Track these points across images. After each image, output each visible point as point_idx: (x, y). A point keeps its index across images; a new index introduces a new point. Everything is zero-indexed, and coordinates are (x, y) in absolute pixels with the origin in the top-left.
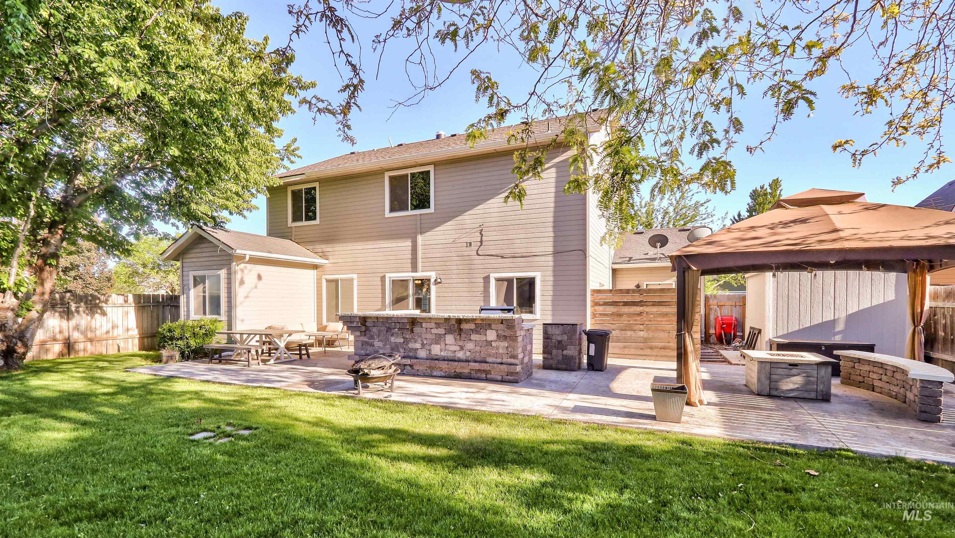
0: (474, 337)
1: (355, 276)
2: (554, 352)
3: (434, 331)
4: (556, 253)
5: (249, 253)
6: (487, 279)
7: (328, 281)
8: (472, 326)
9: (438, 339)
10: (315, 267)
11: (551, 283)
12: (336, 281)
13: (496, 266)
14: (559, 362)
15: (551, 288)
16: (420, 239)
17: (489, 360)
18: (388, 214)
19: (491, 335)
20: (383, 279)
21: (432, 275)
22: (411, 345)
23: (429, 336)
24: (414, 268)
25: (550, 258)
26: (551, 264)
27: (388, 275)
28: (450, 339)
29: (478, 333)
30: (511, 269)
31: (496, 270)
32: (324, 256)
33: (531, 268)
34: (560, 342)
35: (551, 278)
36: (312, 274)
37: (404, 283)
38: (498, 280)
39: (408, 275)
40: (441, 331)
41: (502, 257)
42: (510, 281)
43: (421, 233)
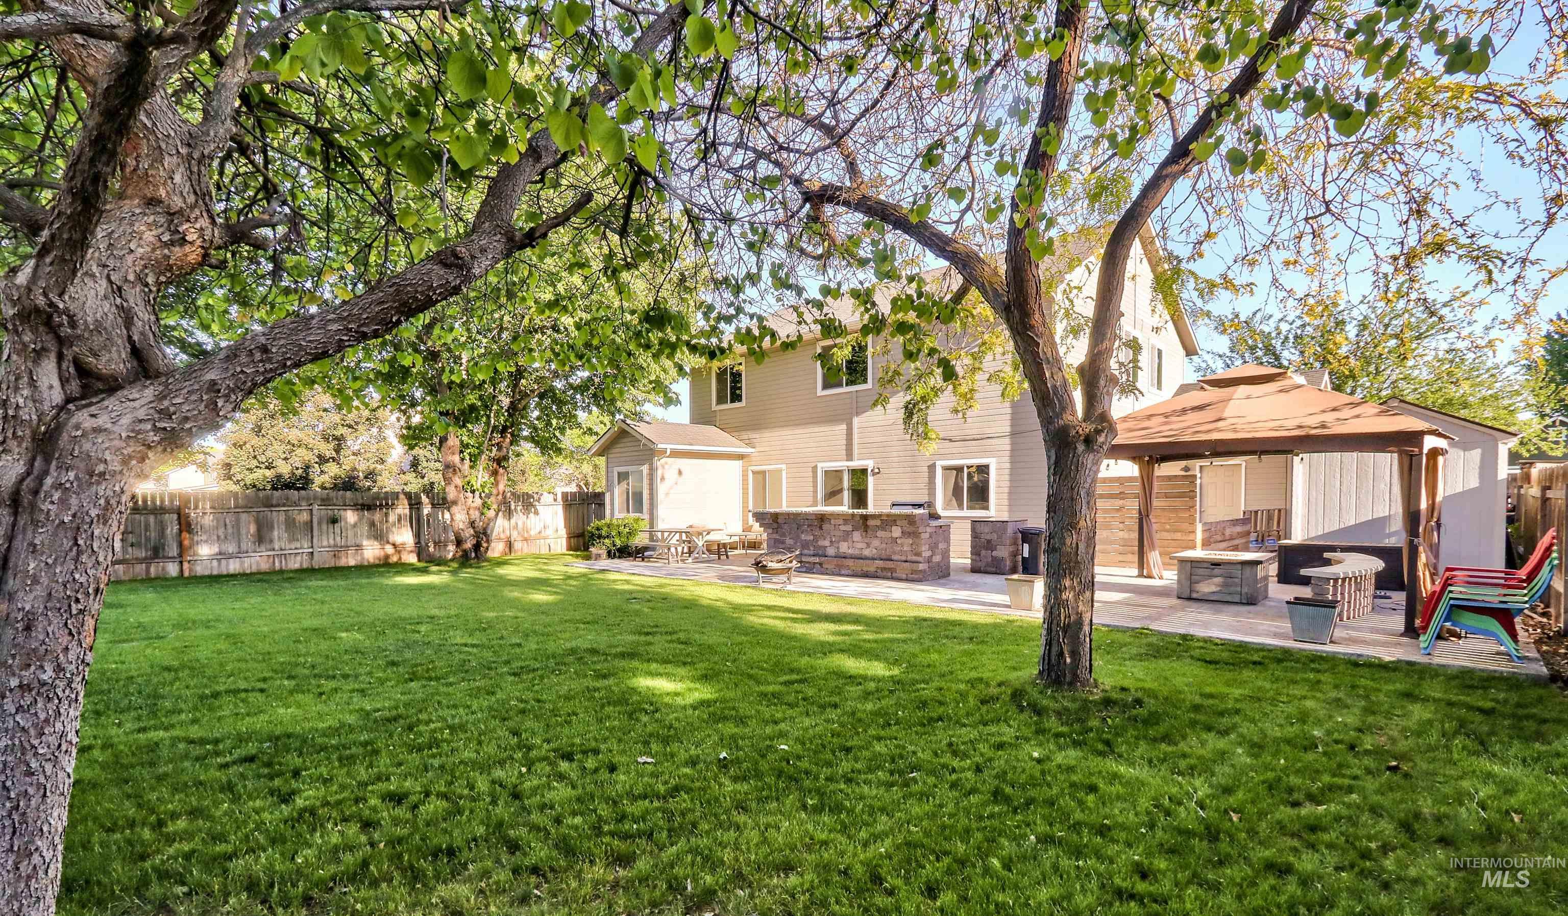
0: (880, 533)
1: (784, 466)
2: (983, 552)
3: (843, 528)
4: (1014, 434)
5: (669, 447)
6: (932, 468)
7: (754, 473)
8: (878, 523)
9: (846, 536)
10: (741, 457)
11: (1007, 471)
12: (763, 473)
13: (943, 451)
14: (987, 565)
15: (1007, 477)
16: (856, 421)
17: (894, 557)
18: (820, 392)
20: (815, 468)
21: (870, 464)
22: (821, 543)
23: (838, 533)
24: (849, 457)
25: (1007, 440)
26: (1008, 447)
27: (820, 465)
28: (857, 536)
29: (884, 529)
30: (962, 455)
31: (943, 456)
32: (750, 444)
33: (985, 453)
34: (989, 541)
35: (1008, 465)
36: (737, 465)
37: (838, 473)
38: (946, 469)
39: (843, 465)
40: (849, 528)
41: (951, 440)
42: (959, 469)
43: (858, 414)
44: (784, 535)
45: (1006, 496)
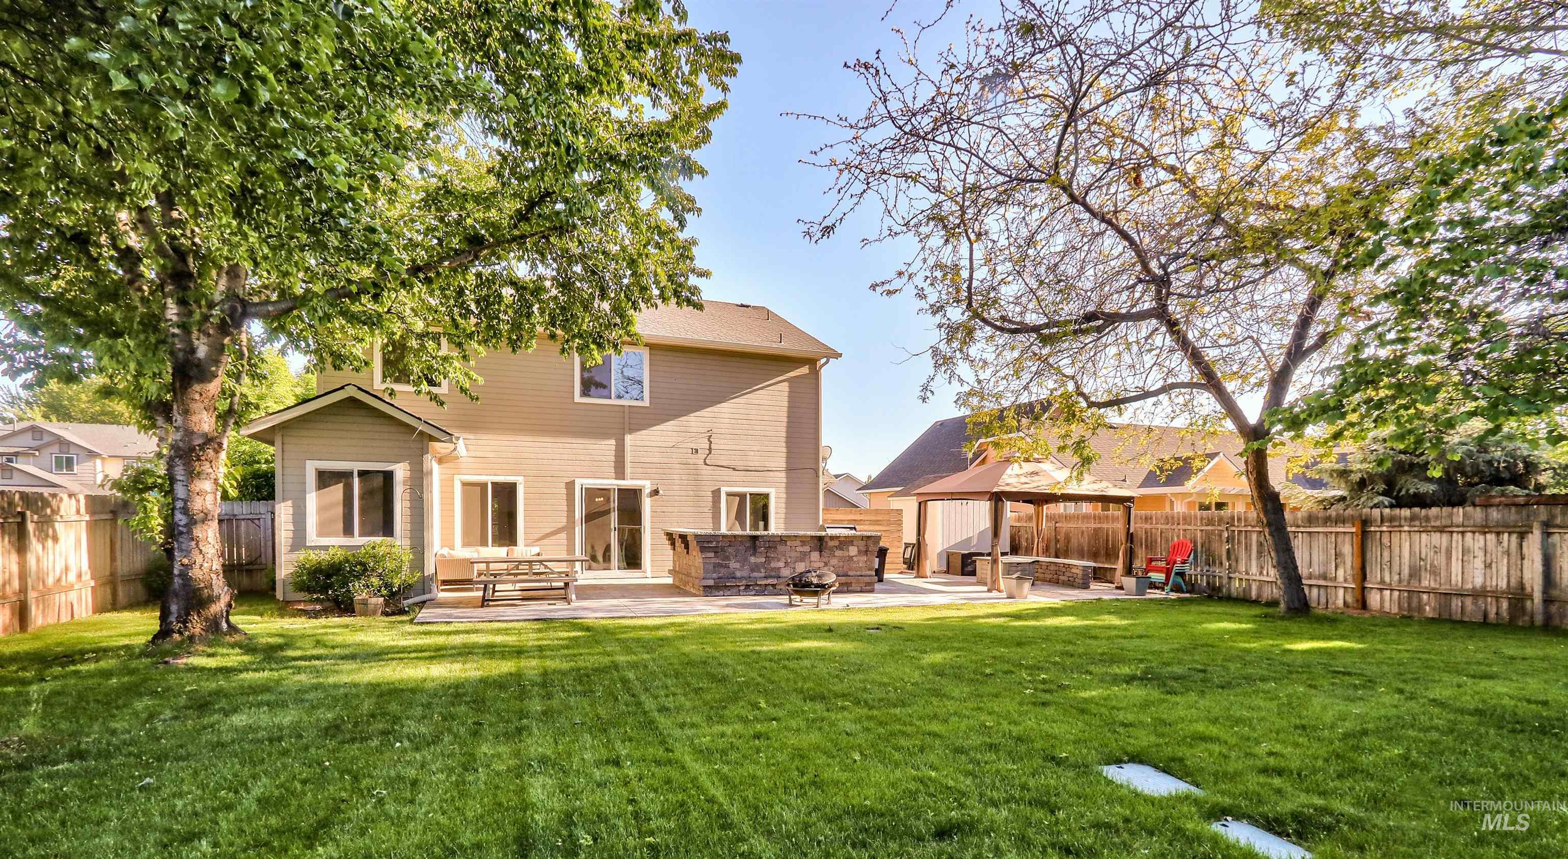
0: (838, 553)
1: (520, 479)
3: (799, 549)
4: (789, 470)
6: (716, 494)
7: (465, 484)
8: (836, 543)
9: (803, 557)
11: (783, 500)
12: (483, 485)
13: (726, 478)
15: (783, 505)
16: (628, 438)
17: (850, 573)
18: (578, 399)
19: (853, 551)
20: (570, 486)
21: (647, 486)
22: (773, 565)
23: (793, 554)
24: (620, 473)
25: (783, 475)
26: (784, 480)
27: (578, 483)
28: (815, 555)
29: (842, 549)
30: (744, 483)
31: (729, 483)
33: (766, 483)
35: (784, 496)
37: (604, 492)
38: (729, 495)
39: (613, 483)
40: (807, 549)
41: (734, 469)
42: (742, 496)
43: (631, 431)
44: (727, 558)
45: (782, 521)
